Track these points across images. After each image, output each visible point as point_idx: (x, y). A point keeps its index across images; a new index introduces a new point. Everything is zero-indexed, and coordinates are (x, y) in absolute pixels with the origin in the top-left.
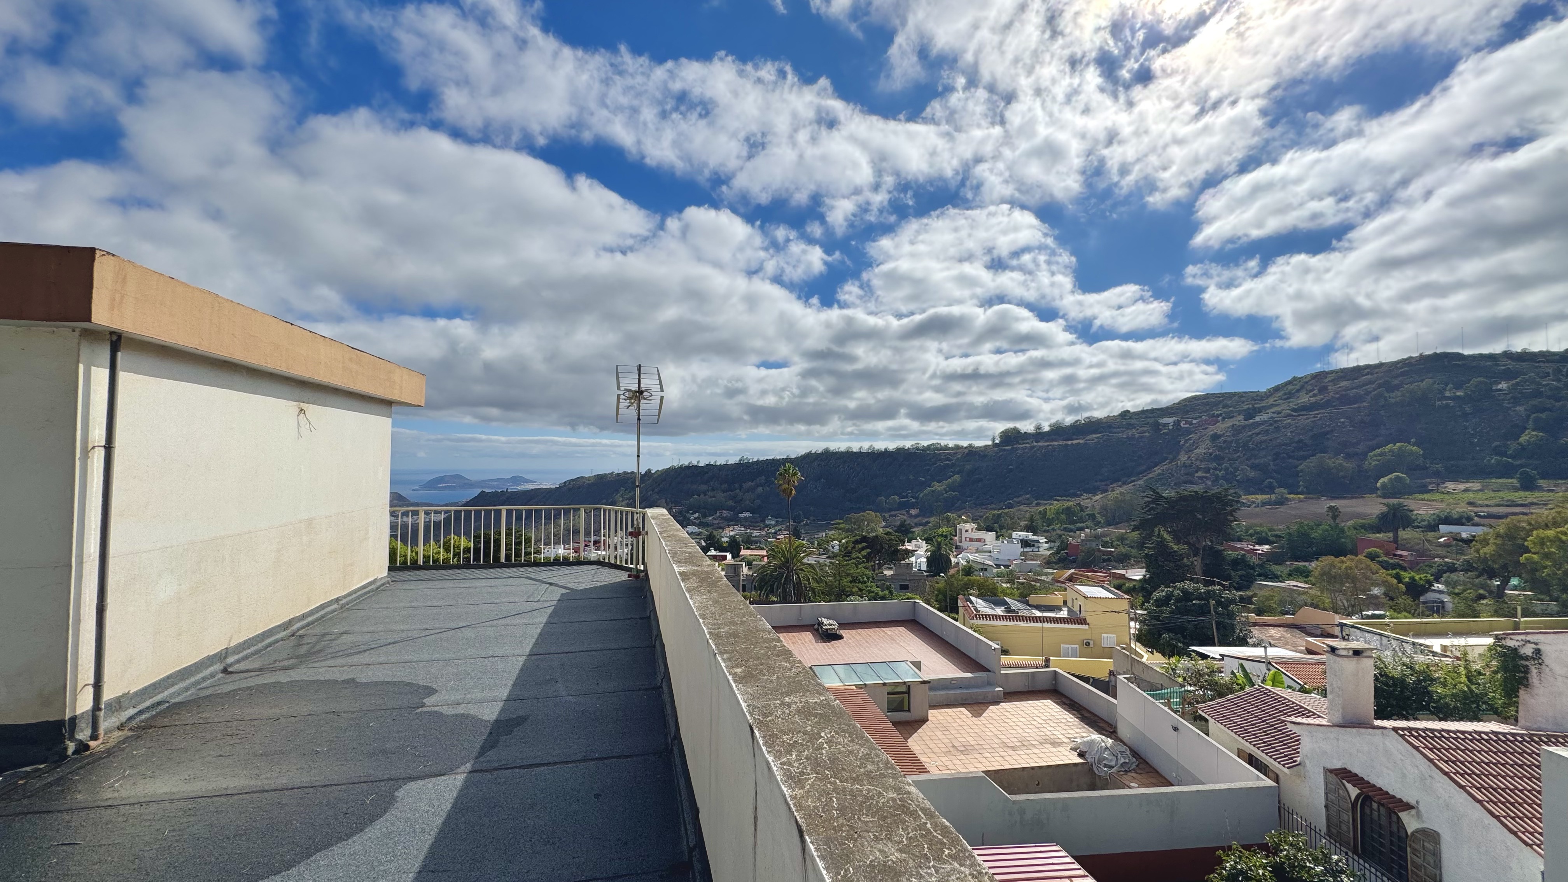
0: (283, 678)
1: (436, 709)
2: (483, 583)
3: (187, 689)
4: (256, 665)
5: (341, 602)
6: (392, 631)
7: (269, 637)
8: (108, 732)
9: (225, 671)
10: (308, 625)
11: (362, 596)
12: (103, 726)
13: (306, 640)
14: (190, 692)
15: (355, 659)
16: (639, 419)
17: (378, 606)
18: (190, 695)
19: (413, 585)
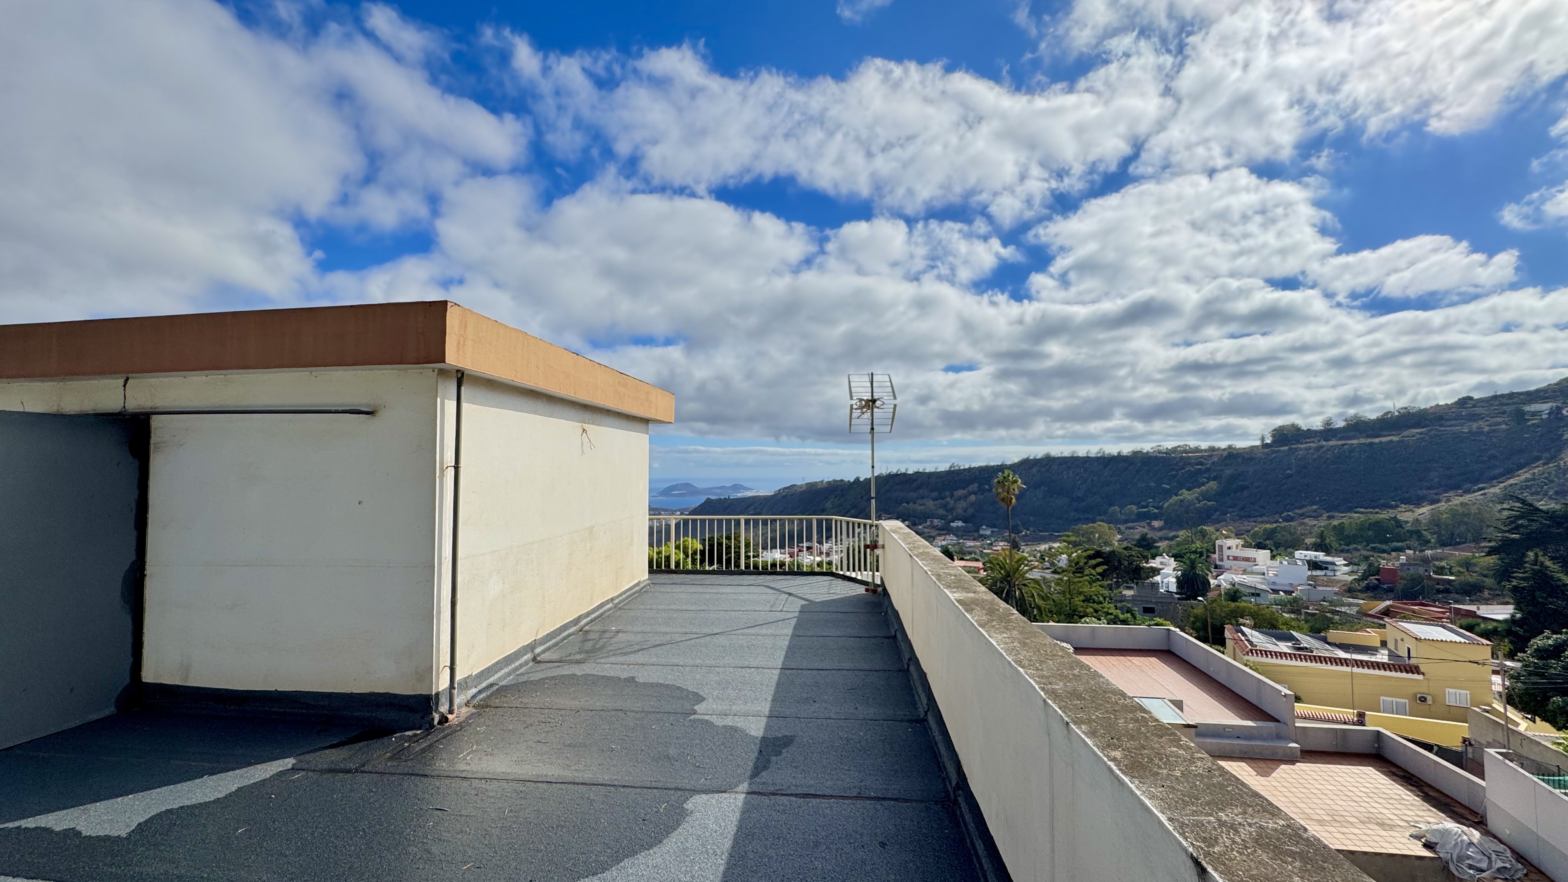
0: (578, 670)
1: (707, 717)
2: (728, 590)
3: (509, 674)
4: (555, 657)
5: (615, 602)
6: (657, 633)
7: (565, 631)
8: (459, 707)
9: (534, 659)
10: (592, 621)
11: (630, 596)
12: (457, 701)
13: (591, 636)
14: (511, 677)
15: (631, 658)
16: (872, 429)
17: (642, 607)
18: (513, 679)
19: (669, 589)
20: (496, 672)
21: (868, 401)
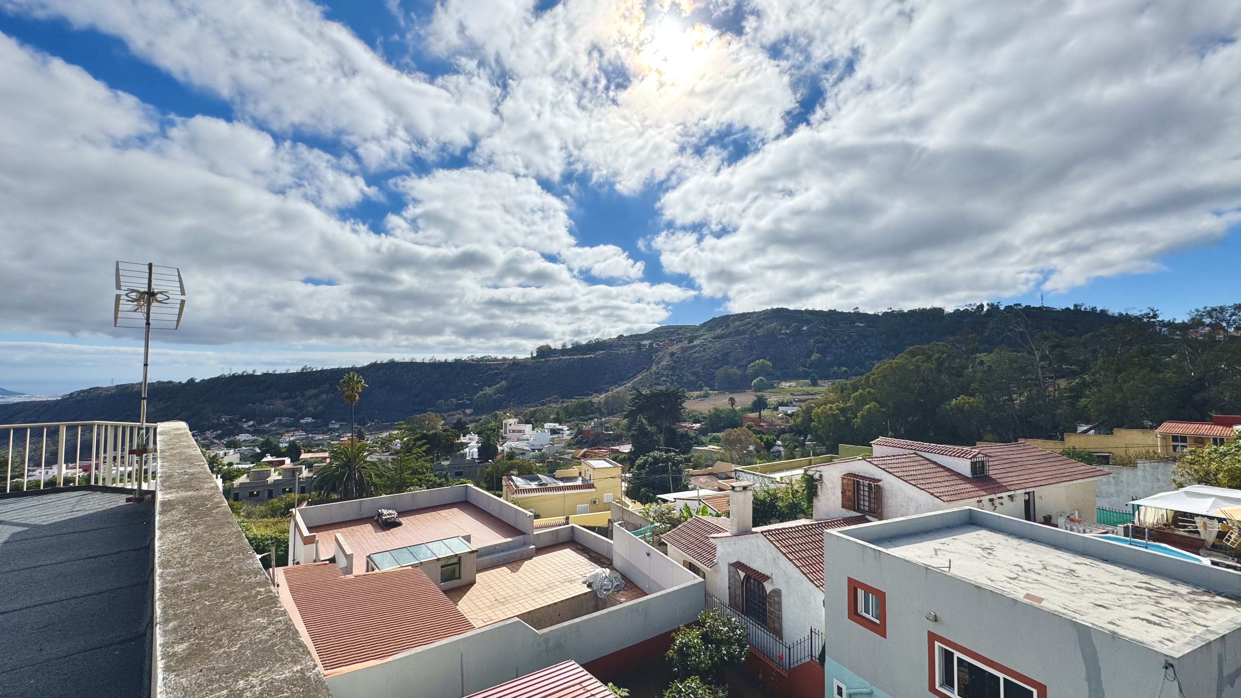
16: (148, 324)
21: (145, 293)
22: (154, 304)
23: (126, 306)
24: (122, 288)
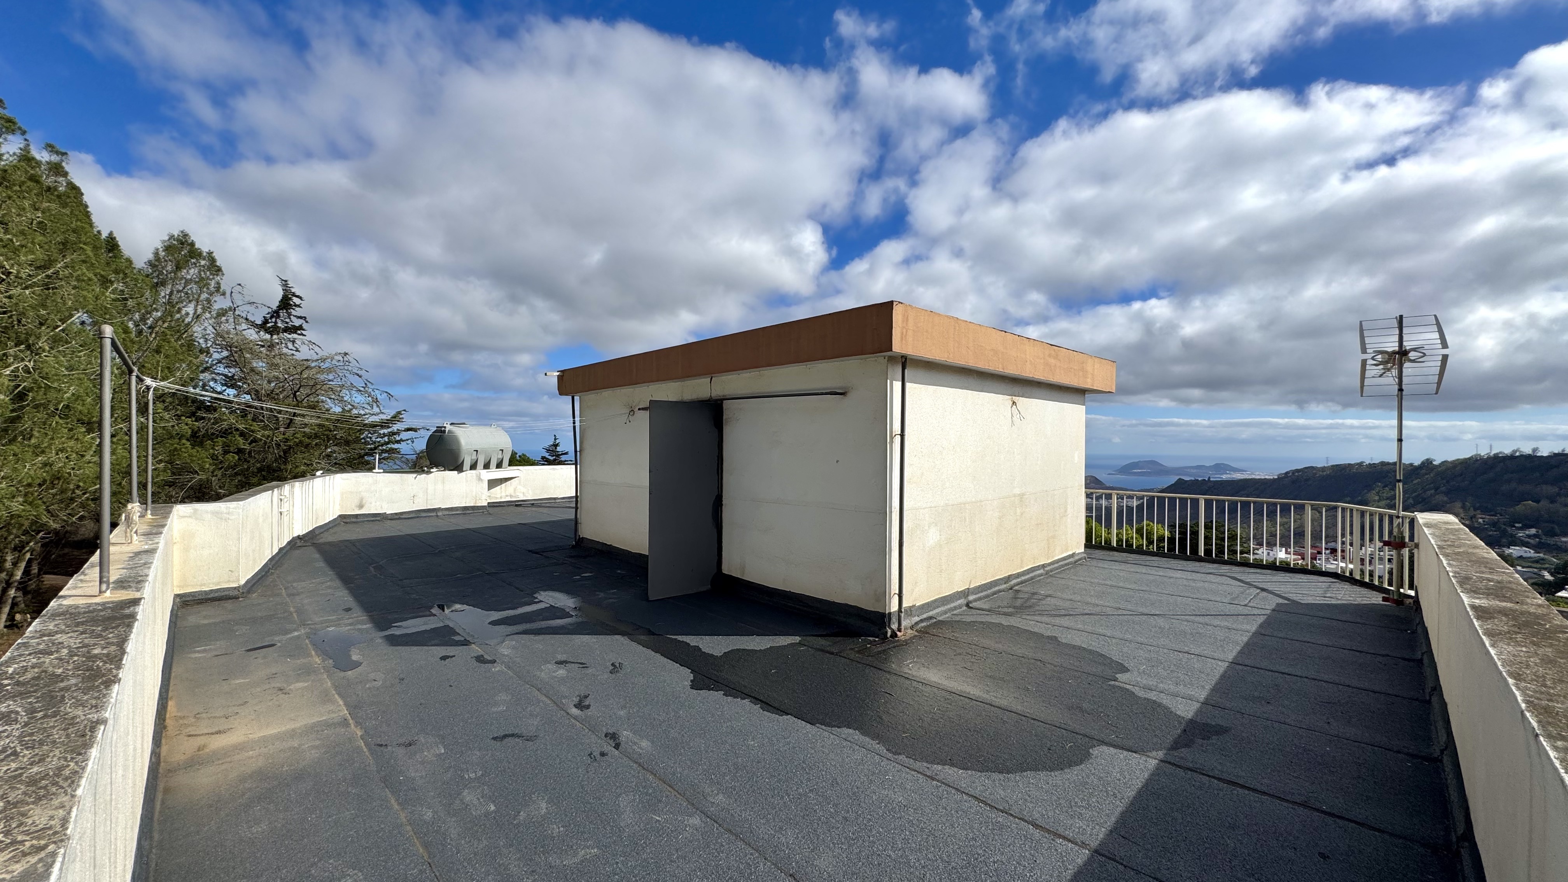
0: (1004, 621)
1: (1128, 687)
3: (945, 612)
4: (986, 606)
5: (1046, 569)
6: (1087, 603)
7: (995, 586)
8: (906, 628)
9: (967, 605)
10: (1022, 583)
11: (1063, 566)
13: (1021, 595)
14: (947, 615)
15: (1057, 621)
16: (1401, 390)
17: (1076, 578)
18: (948, 617)
19: (1106, 565)
20: (935, 609)
21: (1394, 353)
22: (1407, 365)
23: (1373, 371)
24: (1368, 351)
